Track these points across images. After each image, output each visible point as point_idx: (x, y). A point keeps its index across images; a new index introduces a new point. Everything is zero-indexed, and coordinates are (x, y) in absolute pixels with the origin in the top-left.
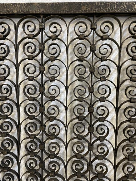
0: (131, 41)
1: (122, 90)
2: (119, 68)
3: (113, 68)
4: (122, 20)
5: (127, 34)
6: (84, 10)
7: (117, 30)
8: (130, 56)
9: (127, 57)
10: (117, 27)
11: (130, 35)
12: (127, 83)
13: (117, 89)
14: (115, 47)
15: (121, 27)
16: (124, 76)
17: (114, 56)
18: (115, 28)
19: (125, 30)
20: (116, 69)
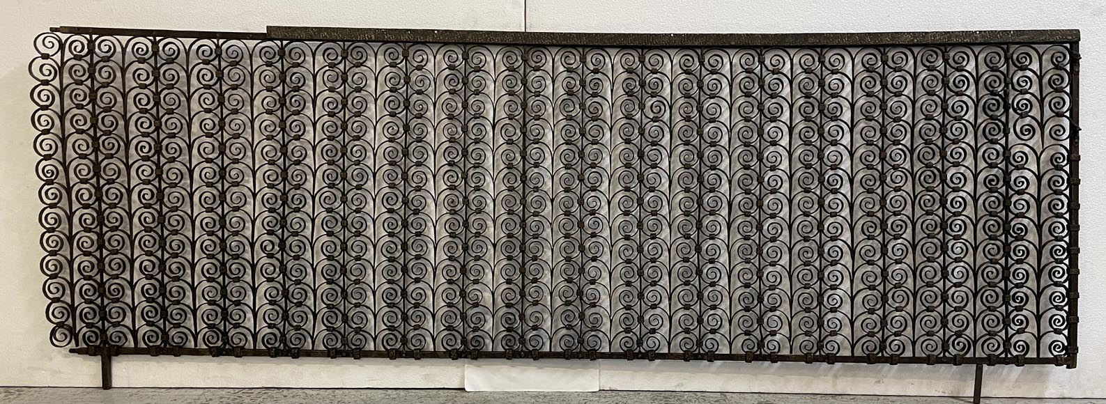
0: (865, 76)
1: (857, 134)
2: (852, 106)
3: (845, 106)
4: (854, 51)
5: (859, 68)
6: (811, 40)
7: (848, 62)
8: (865, 92)
9: (861, 93)
10: (848, 59)
11: (864, 69)
12: (862, 125)
13: (851, 130)
14: (846, 81)
15: (853, 60)
16: (859, 116)
17: (847, 92)
18: (846, 61)
19: (858, 63)
20: (848, 108)
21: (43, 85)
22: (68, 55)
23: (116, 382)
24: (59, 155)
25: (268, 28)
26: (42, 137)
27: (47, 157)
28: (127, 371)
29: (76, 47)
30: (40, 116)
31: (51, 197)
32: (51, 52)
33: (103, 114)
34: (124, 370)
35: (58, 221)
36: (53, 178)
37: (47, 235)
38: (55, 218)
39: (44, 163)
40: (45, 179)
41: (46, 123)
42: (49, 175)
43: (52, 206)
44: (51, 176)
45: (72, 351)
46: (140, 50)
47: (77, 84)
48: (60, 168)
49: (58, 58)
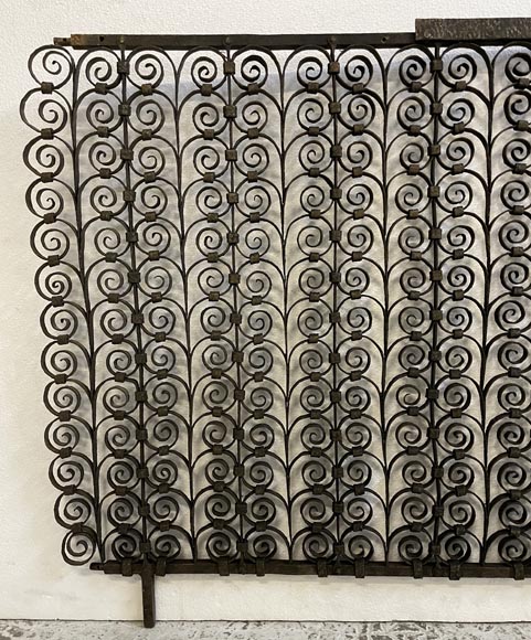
21: (45, 138)
22: (84, 86)
23: (162, 612)
24: (73, 257)
25: (418, 22)
26: (45, 227)
27: (53, 261)
28: (175, 594)
29: (98, 69)
30: (40, 192)
31: (61, 326)
32: (56, 80)
33: (144, 185)
34: (174, 594)
35: (72, 361)
36: (63, 294)
37: (54, 387)
38: (66, 360)
39: (48, 270)
40: (50, 296)
41: (50, 203)
42: (56, 290)
43: (62, 340)
44: (60, 292)
45: (94, 567)
46: (205, 71)
47: (101, 135)
48: (75, 277)
49: (67, 90)
